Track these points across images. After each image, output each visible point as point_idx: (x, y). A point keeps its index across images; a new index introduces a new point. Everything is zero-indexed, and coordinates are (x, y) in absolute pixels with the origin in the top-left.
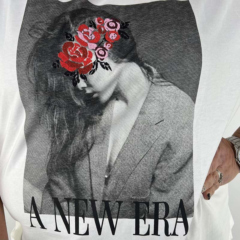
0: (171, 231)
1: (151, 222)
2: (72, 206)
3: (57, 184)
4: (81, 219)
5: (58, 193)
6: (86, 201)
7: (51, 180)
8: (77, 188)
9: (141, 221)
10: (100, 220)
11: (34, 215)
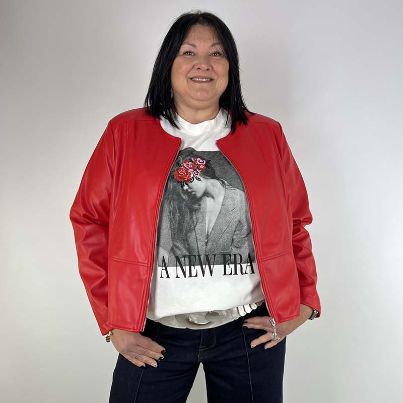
0: (244, 272)
1: (232, 266)
2: (187, 260)
3: (177, 247)
4: (192, 267)
5: (178, 253)
6: (195, 256)
7: (174, 245)
8: (189, 249)
9: (227, 266)
10: (204, 266)
11: (164, 268)
